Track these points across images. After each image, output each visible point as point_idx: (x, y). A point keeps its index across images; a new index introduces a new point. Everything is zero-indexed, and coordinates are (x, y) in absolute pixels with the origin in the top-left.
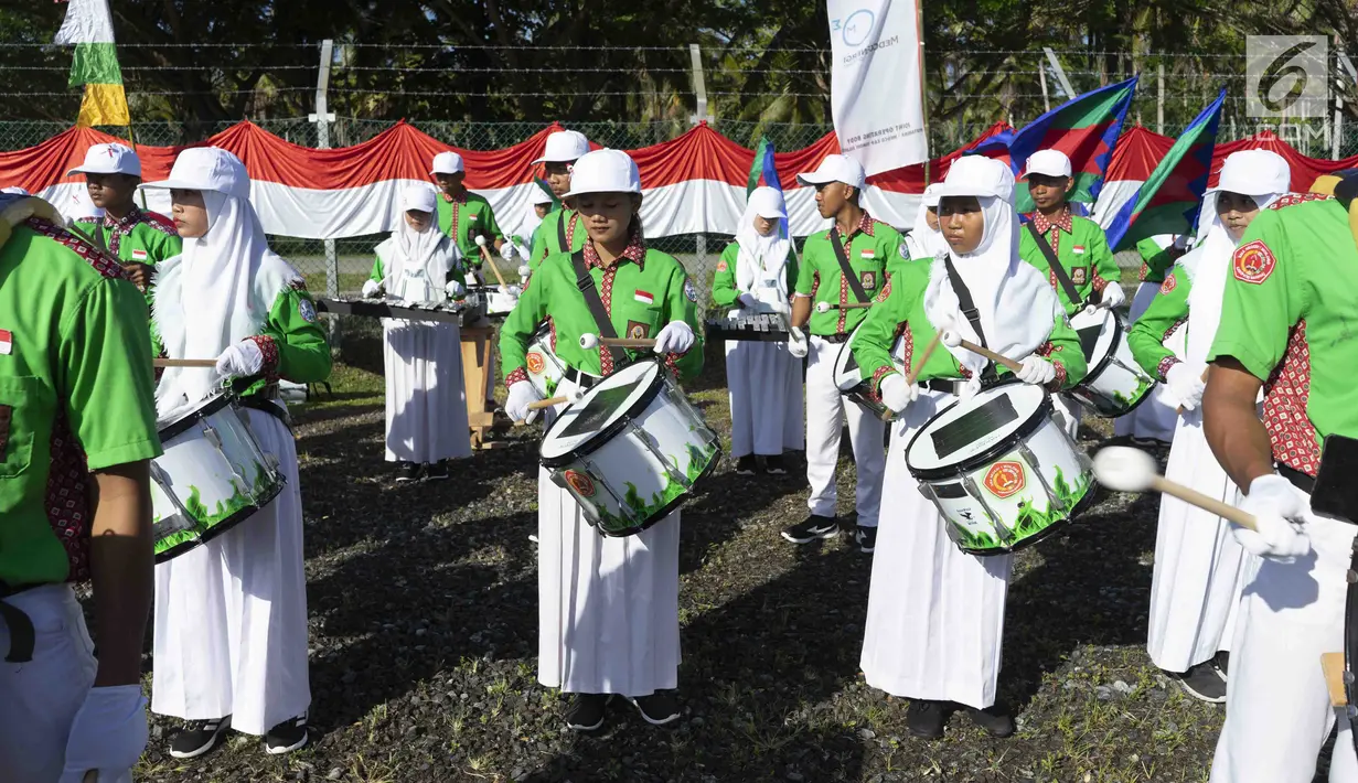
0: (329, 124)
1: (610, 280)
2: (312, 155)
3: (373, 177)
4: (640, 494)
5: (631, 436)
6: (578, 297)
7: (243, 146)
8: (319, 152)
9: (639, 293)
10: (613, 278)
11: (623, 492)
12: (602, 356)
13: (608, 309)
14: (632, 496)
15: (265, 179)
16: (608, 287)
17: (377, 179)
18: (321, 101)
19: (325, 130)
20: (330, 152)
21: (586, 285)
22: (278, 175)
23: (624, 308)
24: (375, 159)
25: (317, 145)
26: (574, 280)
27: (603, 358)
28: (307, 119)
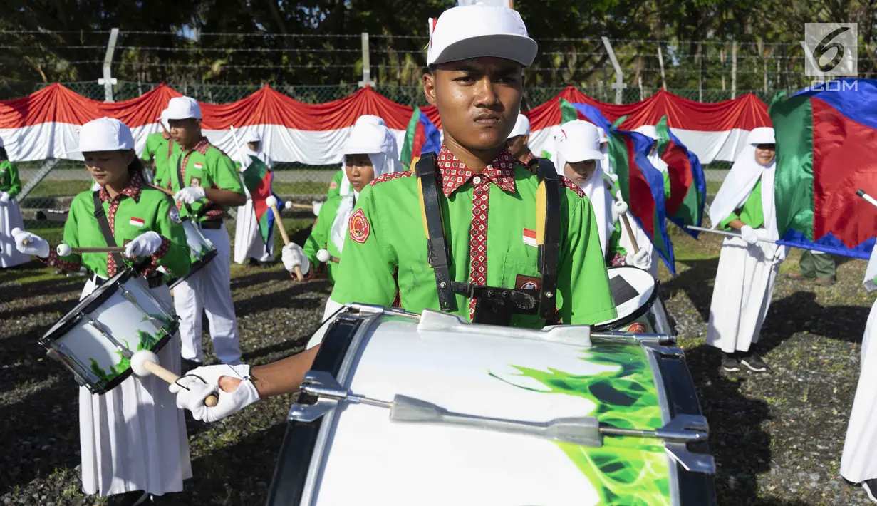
0: (113, 85)
1: (114, 211)
2: (102, 106)
3: (144, 122)
4: (101, 367)
5: (89, 327)
6: (93, 223)
7: (54, 99)
8: (107, 104)
9: (133, 219)
10: (116, 209)
11: (89, 364)
12: (108, 264)
13: (113, 230)
14: (95, 367)
15: (69, 122)
16: (112, 215)
17: (146, 123)
18: (107, 70)
19: (110, 90)
20: (113, 104)
21: (99, 214)
22: (79, 120)
23: (122, 230)
24: (144, 109)
25: (104, 99)
26: (93, 211)
27: (110, 266)
28: (97, 83)
